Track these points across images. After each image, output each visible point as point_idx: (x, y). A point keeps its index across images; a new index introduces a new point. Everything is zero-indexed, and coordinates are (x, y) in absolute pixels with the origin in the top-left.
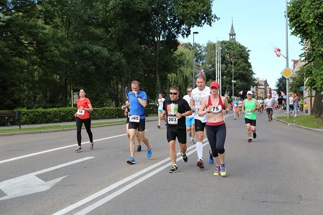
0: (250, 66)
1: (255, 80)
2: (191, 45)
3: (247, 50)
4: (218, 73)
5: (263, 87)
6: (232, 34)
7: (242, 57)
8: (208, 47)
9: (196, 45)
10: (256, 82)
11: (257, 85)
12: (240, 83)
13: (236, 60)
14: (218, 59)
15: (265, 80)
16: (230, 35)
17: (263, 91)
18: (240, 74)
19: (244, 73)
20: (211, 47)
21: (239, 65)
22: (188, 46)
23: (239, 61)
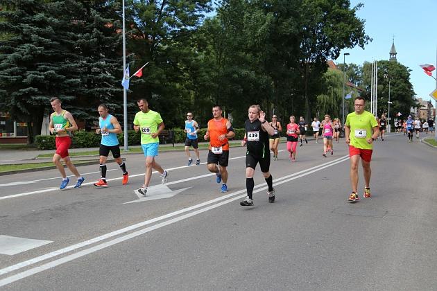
0: (410, 86)
1: (416, 100)
2: (347, 66)
3: (408, 69)
4: (374, 93)
5: (426, 108)
6: (393, 53)
7: (402, 77)
8: (364, 67)
9: (353, 66)
10: (417, 103)
11: (419, 106)
12: (398, 104)
13: (394, 81)
14: (374, 80)
15: (429, 100)
16: (391, 54)
17: (426, 112)
18: (399, 95)
19: (404, 93)
20: (368, 67)
21: (398, 86)
22: (343, 67)
23: (399, 81)
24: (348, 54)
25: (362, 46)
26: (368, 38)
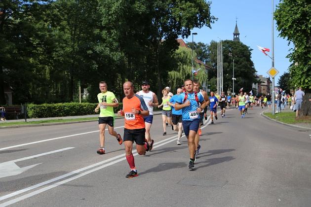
0: (252, 64)
1: (257, 77)
2: (195, 44)
3: (249, 49)
4: (220, 71)
5: (266, 84)
6: (236, 34)
7: (244, 56)
8: (211, 46)
9: (201, 45)
10: (258, 79)
11: (259, 82)
12: (242, 80)
13: (238, 59)
14: (220, 58)
15: (268, 77)
16: (234, 34)
17: (266, 88)
18: (242, 72)
19: (246, 71)
20: (214, 45)
21: (241, 64)
22: (192, 46)
23: (241, 59)
24: (196, 34)
25: (209, 26)
26: (214, 18)
